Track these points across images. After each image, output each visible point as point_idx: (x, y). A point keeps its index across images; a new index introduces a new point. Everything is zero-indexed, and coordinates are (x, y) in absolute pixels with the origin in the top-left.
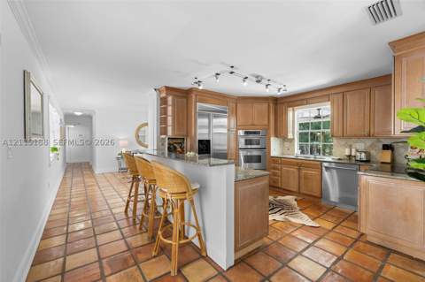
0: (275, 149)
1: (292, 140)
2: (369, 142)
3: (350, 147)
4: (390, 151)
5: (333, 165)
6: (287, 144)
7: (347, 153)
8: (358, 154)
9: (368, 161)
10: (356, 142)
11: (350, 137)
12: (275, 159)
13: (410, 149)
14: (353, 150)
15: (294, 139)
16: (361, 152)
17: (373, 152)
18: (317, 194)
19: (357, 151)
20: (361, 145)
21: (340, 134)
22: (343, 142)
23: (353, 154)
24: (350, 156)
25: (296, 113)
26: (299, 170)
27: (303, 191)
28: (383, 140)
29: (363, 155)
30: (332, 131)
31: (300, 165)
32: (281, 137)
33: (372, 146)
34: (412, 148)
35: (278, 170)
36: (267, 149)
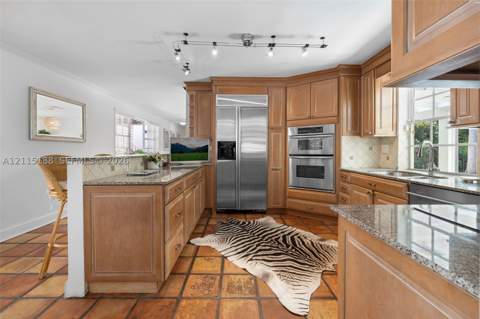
0: (354, 157)
6: (385, 148)
12: (344, 175)
15: (396, 138)
26: (373, 197)
31: (373, 186)
32: (365, 135)
35: (348, 194)
36: (336, 156)
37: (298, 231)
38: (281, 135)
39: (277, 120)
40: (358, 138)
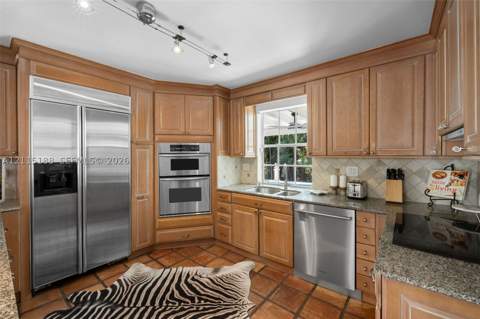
0: (226, 176)
1: (253, 160)
2: (365, 165)
3: (338, 172)
4: (400, 182)
5: (312, 210)
6: (246, 167)
7: (333, 183)
8: (351, 186)
9: (364, 199)
10: (346, 165)
11: (337, 156)
12: (224, 195)
13: (431, 179)
14: (342, 179)
16: (354, 183)
17: (371, 182)
18: (287, 261)
19: (347, 180)
20: (352, 170)
21: (322, 150)
22: (326, 164)
23: (342, 185)
24: (337, 188)
25: (259, 116)
26: (259, 215)
27: (264, 253)
28: (386, 162)
29: (358, 188)
30: (311, 145)
31: (260, 206)
32: (235, 155)
33: (371, 171)
34: (434, 175)
35: (228, 213)
36: (212, 176)
37: (186, 270)
38: (149, 152)
39: (142, 133)
40: (228, 157)
